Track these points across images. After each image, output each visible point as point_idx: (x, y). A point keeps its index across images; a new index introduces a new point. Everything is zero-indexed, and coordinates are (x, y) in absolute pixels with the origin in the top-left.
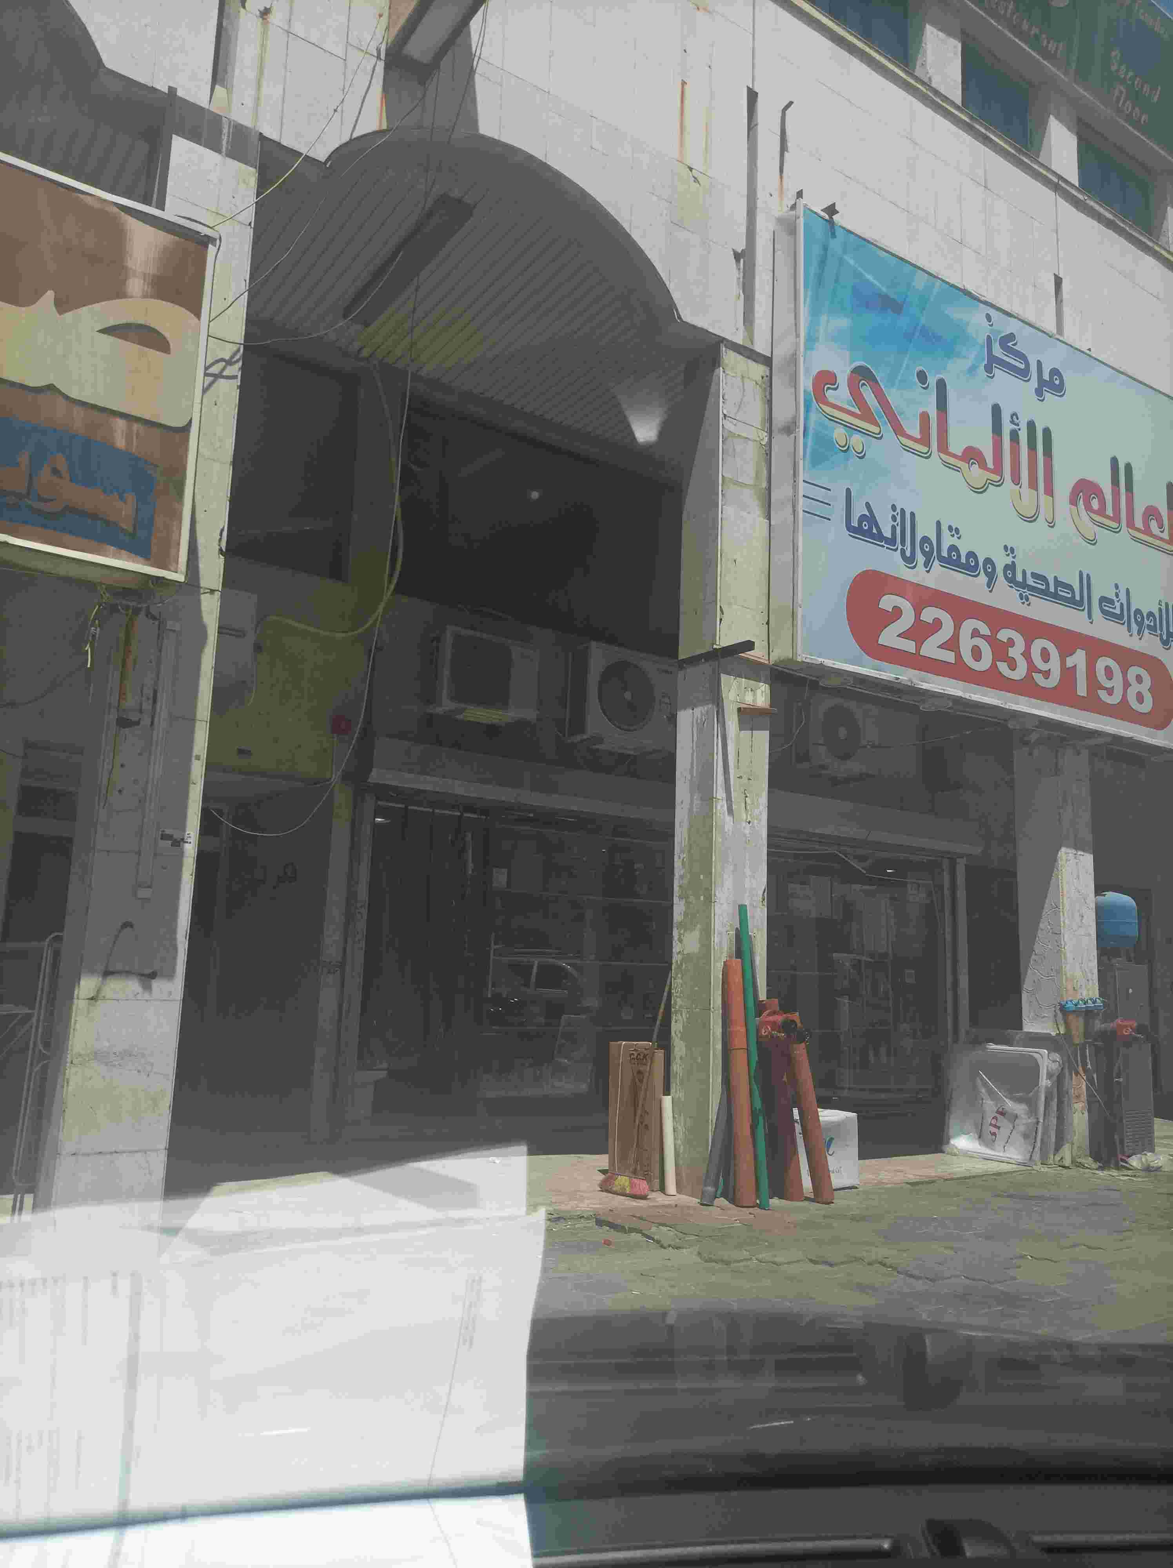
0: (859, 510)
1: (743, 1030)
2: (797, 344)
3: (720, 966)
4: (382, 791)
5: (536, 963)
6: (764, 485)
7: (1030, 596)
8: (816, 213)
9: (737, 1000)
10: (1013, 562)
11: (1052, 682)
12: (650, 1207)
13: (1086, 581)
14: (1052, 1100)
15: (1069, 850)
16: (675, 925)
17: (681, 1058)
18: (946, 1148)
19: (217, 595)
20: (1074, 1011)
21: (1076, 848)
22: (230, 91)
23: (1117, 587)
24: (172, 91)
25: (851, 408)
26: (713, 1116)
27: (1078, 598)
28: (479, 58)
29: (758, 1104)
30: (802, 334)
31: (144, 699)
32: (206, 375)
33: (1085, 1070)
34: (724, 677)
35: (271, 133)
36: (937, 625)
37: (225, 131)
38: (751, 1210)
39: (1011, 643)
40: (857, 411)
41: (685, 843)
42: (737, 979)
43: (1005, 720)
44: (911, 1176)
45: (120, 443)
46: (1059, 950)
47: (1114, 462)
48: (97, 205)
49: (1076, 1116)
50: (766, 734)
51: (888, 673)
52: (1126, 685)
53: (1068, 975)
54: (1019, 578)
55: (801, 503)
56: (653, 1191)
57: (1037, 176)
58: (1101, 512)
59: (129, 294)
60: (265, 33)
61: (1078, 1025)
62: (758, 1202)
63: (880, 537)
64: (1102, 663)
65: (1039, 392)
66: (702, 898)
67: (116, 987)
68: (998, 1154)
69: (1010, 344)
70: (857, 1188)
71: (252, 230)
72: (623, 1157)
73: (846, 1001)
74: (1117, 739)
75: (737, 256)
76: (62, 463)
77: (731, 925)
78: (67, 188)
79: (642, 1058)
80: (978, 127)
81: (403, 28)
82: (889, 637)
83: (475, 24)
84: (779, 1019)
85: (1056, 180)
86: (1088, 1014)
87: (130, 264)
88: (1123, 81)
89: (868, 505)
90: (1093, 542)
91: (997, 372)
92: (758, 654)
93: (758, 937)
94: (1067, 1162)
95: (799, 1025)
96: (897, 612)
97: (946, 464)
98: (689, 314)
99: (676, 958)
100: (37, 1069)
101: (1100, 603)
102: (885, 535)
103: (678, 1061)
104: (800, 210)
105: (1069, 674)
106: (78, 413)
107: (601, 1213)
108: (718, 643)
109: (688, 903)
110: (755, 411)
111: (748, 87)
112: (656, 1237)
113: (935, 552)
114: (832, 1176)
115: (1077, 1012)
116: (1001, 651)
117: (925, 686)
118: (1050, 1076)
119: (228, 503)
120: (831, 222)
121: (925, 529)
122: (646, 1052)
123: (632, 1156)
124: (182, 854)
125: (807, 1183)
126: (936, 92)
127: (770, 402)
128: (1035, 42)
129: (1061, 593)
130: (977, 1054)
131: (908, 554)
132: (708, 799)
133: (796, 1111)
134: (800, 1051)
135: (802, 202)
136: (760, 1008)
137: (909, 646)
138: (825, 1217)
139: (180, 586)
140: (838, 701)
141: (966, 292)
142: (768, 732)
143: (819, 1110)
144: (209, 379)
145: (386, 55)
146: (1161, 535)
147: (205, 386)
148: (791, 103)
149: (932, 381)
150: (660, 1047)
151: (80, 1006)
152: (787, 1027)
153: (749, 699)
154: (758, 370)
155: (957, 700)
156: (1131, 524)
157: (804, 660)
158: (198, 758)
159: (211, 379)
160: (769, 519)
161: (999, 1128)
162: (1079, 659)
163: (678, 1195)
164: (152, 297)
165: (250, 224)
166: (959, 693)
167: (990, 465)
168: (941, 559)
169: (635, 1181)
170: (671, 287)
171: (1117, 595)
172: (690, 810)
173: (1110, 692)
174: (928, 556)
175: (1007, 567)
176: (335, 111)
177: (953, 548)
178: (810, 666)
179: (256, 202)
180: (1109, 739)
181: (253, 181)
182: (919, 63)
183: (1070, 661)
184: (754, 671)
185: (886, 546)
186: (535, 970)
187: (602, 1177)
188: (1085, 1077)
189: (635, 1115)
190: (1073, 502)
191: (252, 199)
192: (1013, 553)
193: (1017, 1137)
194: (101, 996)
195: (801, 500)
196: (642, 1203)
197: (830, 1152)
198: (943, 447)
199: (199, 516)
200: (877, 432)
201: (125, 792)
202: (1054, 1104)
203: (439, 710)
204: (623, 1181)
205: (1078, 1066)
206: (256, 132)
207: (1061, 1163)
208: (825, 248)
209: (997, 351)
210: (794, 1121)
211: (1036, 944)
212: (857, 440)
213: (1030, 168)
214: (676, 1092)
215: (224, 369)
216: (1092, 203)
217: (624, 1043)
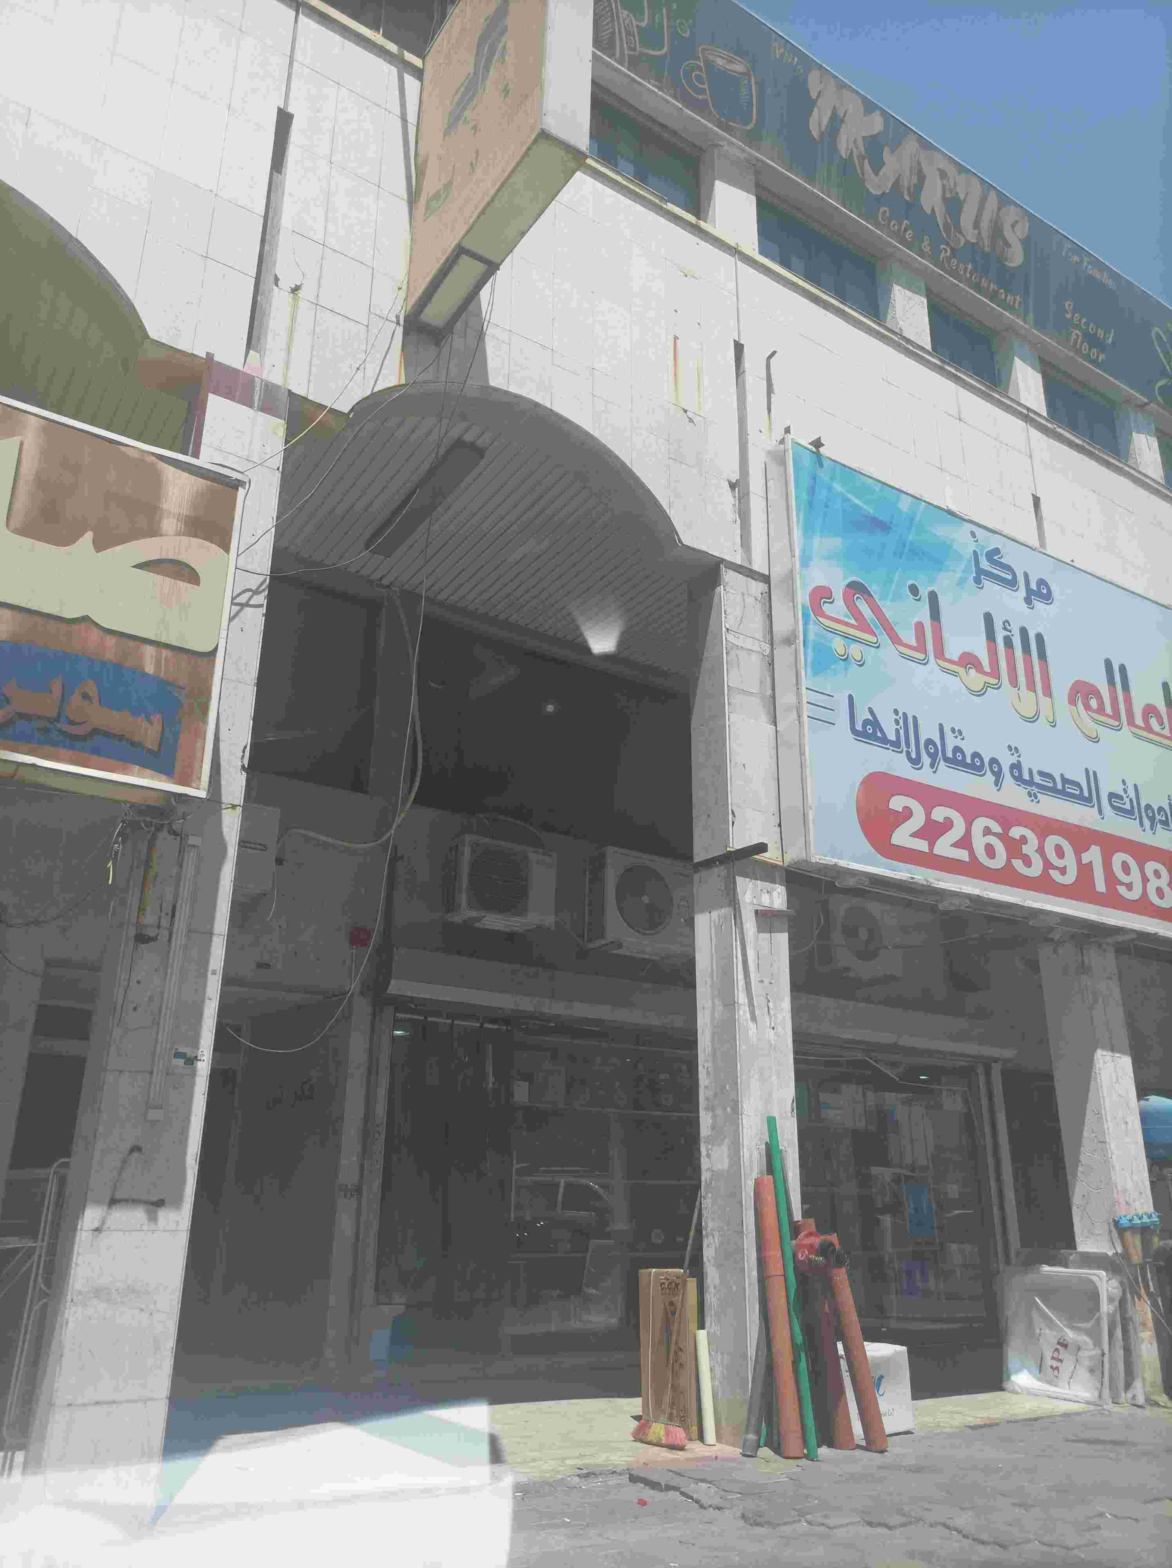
0: (863, 715)
1: (779, 1254)
2: (793, 564)
3: (751, 1184)
4: (401, 1004)
5: (563, 1181)
6: (769, 692)
7: (1038, 794)
8: (802, 446)
9: (770, 1220)
10: (1019, 762)
11: (1070, 878)
12: (687, 1460)
13: (1092, 777)
14: (1115, 1328)
15: (1105, 1053)
16: (702, 1140)
17: (715, 1287)
18: (1006, 1385)
19: (239, 810)
20: (1129, 1228)
21: (1113, 1050)
22: (262, 357)
23: (1124, 782)
24: (210, 357)
25: (846, 620)
26: (751, 1352)
27: (1086, 794)
28: (489, 322)
29: (799, 1339)
30: (797, 553)
31: (163, 914)
32: (232, 603)
33: (1150, 1295)
34: (740, 880)
35: (300, 390)
36: (948, 825)
37: (258, 389)
38: (799, 1462)
39: (1024, 840)
40: (853, 622)
41: (709, 1050)
42: (769, 1198)
43: (1026, 918)
44: (971, 1419)
45: (150, 669)
46: (1106, 1161)
47: (1108, 664)
48: (136, 455)
49: (1143, 1347)
50: (785, 936)
51: (901, 872)
52: (1145, 880)
53: (1119, 1188)
54: (1026, 776)
55: (806, 710)
56: (691, 1440)
57: (1008, 409)
58: (1101, 710)
59: (164, 532)
60: (295, 306)
61: (1135, 1242)
62: (805, 1451)
63: (884, 740)
64: (1118, 858)
65: (1028, 601)
66: (729, 1109)
67: (120, 1216)
68: (1064, 1392)
69: (995, 558)
70: (912, 1433)
71: (280, 474)
72: (658, 1403)
73: (889, 1219)
74: (1143, 936)
75: (733, 486)
76: (92, 689)
77: (760, 1138)
78: (110, 442)
79: (674, 1287)
80: (949, 368)
81: (420, 298)
82: (902, 837)
83: (484, 294)
84: (816, 1241)
85: (1025, 412)
86: (1144, 1231)
87: (165, 506)
88: (1077, 327)
89: (871, 711)
90: (1096, 740)
91: (986, 583)
92: (771, 856)
93: (790, 1150)
94: (1141, 1400)
95: (837, 1247)
96: (907, 814)
97: (944, 670)
98: (688, 538)
99: (705, 1176)
100: (36, 1307)
101: (1110, 801)
102: (889, 738)
103: (712, 1290)
104: (789, 445)
105: (1085, 870)
106: (111, 641)
107: (635, 1466)
108: (731, 846)
109: (714, 1117)
110: (756, 623)
111: (735, 340)
112: (695, 1496)
113: (940, 753)
114: (884, 1419)
115: (1133, 1228)
116: (1014, 848)
117: (942, 885)
118: (1111, 1300)
119: (252, 722)
120: (818, 454)
121: (928, 731)
122: (678, 1281)
123: (667, 1399)
124: (193, 1074)
125: (857, 1429)
126: (908, 341)
127: (770, 616)
128: (994, 296)
129: (1068, 790)
130: (1030, 1278)
131: (914, 756)
132: (730, 1004)
133: (840, 1346)
134: (841, 1276)
135: (789, 437)
136: (795, 1230)
137: (922, 845)
138: (879, 1468)
139: (203, 802)
140: (855, 901)
141: (950, 513)
142: (787, 934)
143: (865, 1343)
144: (235, 609)
145: (405, 321)
146: (1163, 732)
147: (232, 615)
148: (774, 353)
149: (924, 593)
150: (692, 1275)
151: (83, 1238)
152: (825, 1250)
153: (766, 900)
154: (757, 587)
155: (977, 900)
156: (1131, 722)
157: (818, 861)
158: (214, 972)
159: (238, 608)
160: (776, 725)
161: (1061, 1361)
162: (1094, 855)
163: (718, 1444)
164: (184, 535)
165: (278, 469)
166: (977, 892)
167: (987, 669)
168: (946, 759)
169: (671, 1428)
170: (672, 514)
171: (1125, 791)
172: (713, 1018)
173: (1129, 887)
174: (933, 757)
175: (1013, 767)
176: (358, 369)
177: (957, 749)
178: (826, 868)
179: (285, 450)
180: (1134, 936)
181: (281, 432)
182: (889, 317)
183: (1086, 858)
184: (769, 873)
185: (891, 748)
186: (561, 1190)
187: (636, 1423)
188: (1149, 1303)
189: (668, 1353)
190: (1072, 702)
191: (281, 447)
192: (1018, 752)
193: (1083, 1373)
194: (106, 1227)
195: (805, 706)
196: (680, 1454)
197: (881, 1392)
198: (940, 653)
199: (223, 736)
200: (875, 641)
201: (139, 1009)
202: (1119, 1332)
203: (457, 919)
204: (658, 1430)
205: (1140, 1289)
206: (285, 388)
207: (1133, 1403)
208: (814, 478)
209: (984, 564)
210: (838, 1358)
211: (1082, 1154)
212: (855, 650)
213: (1002, 403)
214: (711, 1325)
215: (250, 599)
216: (1059, 430)
217: (654, 1270)
